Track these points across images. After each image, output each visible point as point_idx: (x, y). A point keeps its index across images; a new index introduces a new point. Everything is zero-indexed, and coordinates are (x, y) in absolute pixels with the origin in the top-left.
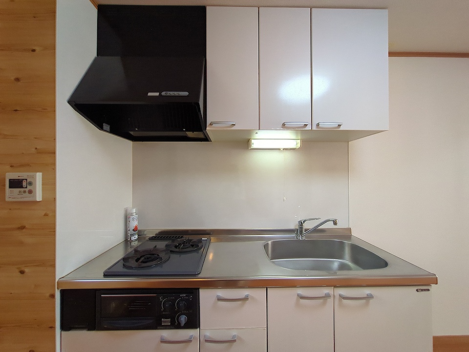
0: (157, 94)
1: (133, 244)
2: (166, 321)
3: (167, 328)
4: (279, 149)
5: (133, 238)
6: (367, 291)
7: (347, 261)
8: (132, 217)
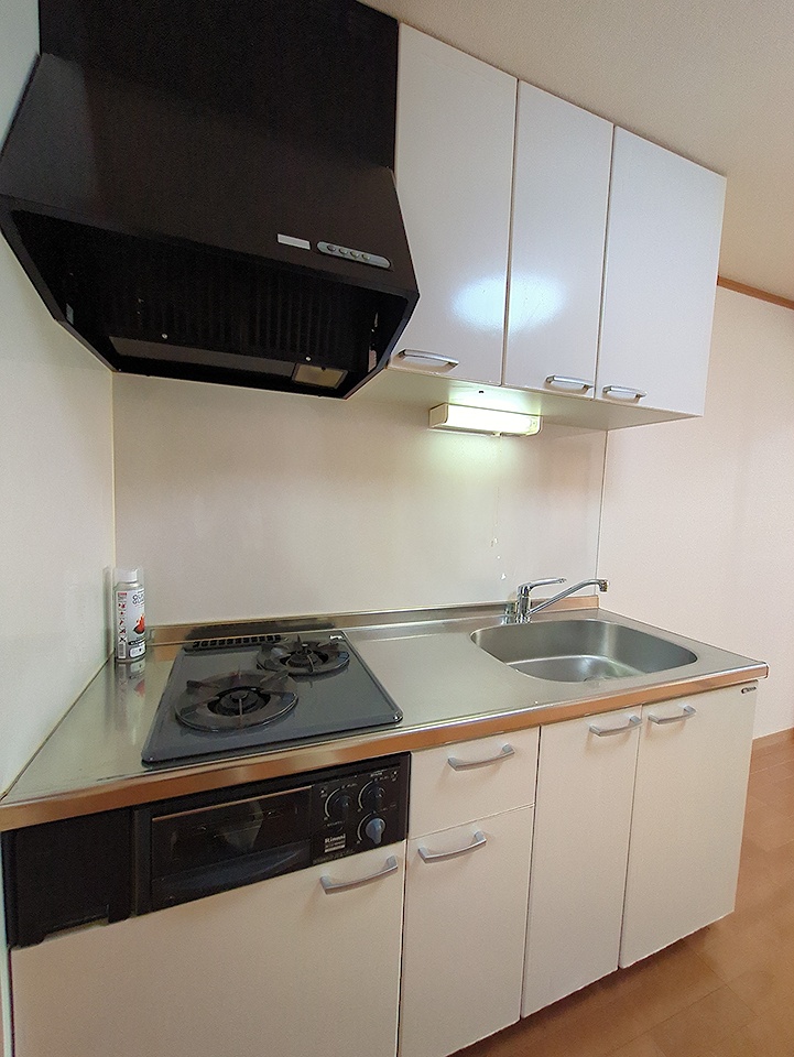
0: (305, 245)
1: (135, 667)
2: (335, 842)
3: (337, 855)
4: (493, 433)
5: (136, 652)
6: (684, 703)
7: (606, 656)
8: (130, 594)
